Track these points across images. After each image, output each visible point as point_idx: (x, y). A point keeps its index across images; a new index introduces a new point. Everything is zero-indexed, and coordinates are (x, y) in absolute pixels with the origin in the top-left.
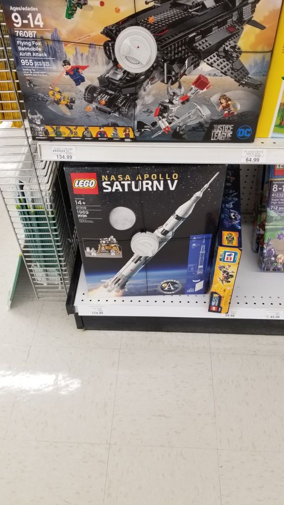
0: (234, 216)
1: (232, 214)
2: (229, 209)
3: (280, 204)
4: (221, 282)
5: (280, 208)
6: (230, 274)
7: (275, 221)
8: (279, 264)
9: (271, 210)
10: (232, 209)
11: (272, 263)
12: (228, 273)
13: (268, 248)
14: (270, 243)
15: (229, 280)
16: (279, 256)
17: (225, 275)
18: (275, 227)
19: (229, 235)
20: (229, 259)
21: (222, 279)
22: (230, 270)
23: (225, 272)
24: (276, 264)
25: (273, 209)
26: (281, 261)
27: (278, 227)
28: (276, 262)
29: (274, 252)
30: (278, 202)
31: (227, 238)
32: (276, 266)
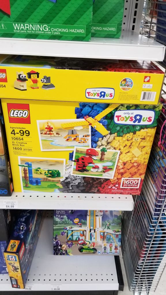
0: (22, 228)
1: (22, 226)
2: (21, 222)
3: (61, 214)
4: (12, 271)
5: (61, 216)
6: (16, 267)
7: (59, 224)
8: (64, 251)
9: (56, 217)
10: (23, 222)
11: (59, 250)
12: (15, 267)
13: (56, 241)
14: (57, 237)
15: (17, 270)
16: (63, 246)
17: (14, 267)
18: (59, 228)
19: (14, 243)
20: (12, 259)
21: (13, 270)
22: (15, 265)
23: (13, 266)
24: (61, 251)
25: (57, 217)
26: (64, 249)
27: (61, 227)
28: (62, 250)
29: (60, 243)
30: (60, 212)
31: (12, 245)
32: (62, 252)
